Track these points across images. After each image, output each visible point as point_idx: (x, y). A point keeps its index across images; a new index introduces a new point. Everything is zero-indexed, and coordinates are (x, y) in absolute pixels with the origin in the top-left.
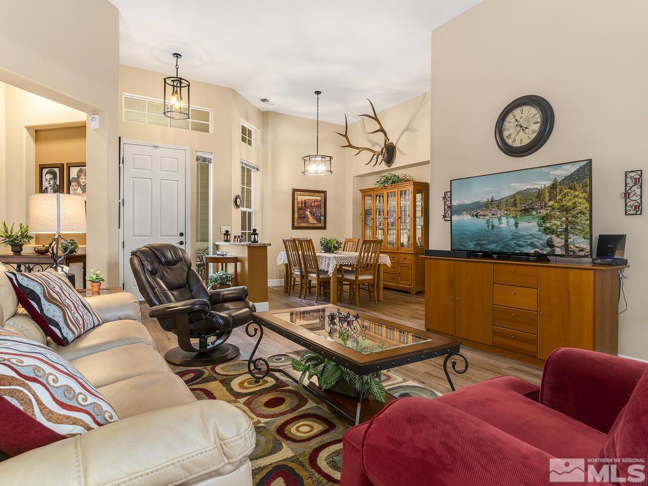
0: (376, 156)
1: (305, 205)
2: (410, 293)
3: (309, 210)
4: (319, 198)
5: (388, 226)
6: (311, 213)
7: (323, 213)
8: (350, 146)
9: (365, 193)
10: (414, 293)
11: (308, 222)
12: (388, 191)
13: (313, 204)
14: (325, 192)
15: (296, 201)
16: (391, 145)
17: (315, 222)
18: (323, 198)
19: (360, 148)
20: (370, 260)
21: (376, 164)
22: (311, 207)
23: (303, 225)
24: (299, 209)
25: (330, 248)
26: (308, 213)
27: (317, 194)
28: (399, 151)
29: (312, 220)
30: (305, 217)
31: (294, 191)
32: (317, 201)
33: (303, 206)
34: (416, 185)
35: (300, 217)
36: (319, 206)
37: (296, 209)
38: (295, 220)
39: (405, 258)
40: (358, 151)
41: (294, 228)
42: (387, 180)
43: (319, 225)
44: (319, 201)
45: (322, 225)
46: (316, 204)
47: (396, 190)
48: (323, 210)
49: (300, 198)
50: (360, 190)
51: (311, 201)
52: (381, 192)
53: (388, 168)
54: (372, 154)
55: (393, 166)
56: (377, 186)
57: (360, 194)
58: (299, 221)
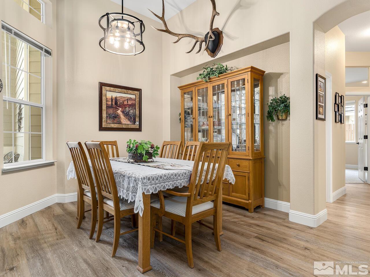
0: (198, 43)
1: (116, 103)
2: (247, 210)
3: (120, 109)
4: (133, 97)
5: (214, 126)
6: (123, 112)
7: (137, 113)
8: (167, 31)
9: (185, 89)
10: (253, 210)
11: (120, 123)
12: (214, 84)
13: (126, 103)
14: (139, 90)
15: (104, 98)
16: (217, 30)
17: (129, 123)
18: (138, 97)
19: (180, 34)
20: (212, 175)
21: (200, 50)
22: (123, 106)
23: (113, 126)
24: (108, 107)
25: (141, 155)
26: (119, 112)
27: (131, 91)
28: (228, 36)
29: (125, 121)
30: (115, 117)
31: (102, 85)
32: (131, 99)
33: (114, 104)
34: (254, 72)
35: (109, 116)
36: (133, 106)
37: (104, 107)
38: (103, 120)
39: (239, 165)
40: (176, 38)
41: (101, 129)
42: (212, 72)
43: (133, 126)
44: (133, 100)
45: (137, 125)
46: (130, 103)
47: (225, 82)
48: (137, 110)
49: (110, 94)
50: (179, 87)
51: (123, 99)
52: (205, 86)
53: (213, 59)
54: (194, 41)
55: (220, 55)
56: (200, 80)
57: (179, 92)
58: (108, 121)
